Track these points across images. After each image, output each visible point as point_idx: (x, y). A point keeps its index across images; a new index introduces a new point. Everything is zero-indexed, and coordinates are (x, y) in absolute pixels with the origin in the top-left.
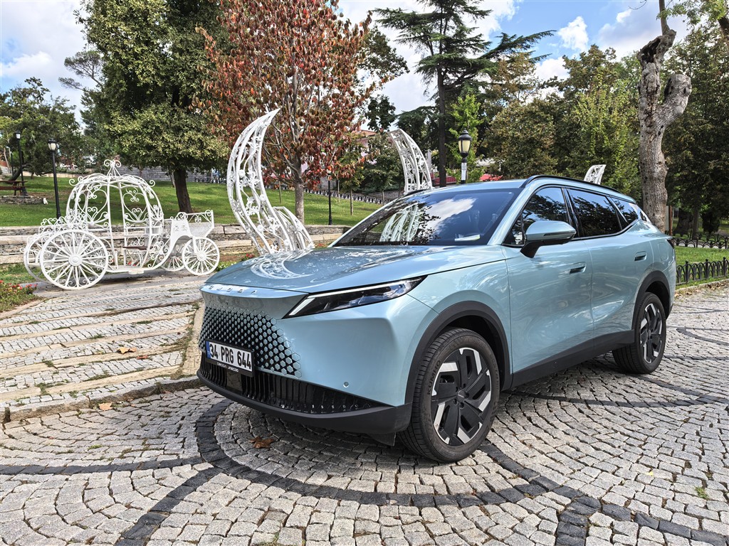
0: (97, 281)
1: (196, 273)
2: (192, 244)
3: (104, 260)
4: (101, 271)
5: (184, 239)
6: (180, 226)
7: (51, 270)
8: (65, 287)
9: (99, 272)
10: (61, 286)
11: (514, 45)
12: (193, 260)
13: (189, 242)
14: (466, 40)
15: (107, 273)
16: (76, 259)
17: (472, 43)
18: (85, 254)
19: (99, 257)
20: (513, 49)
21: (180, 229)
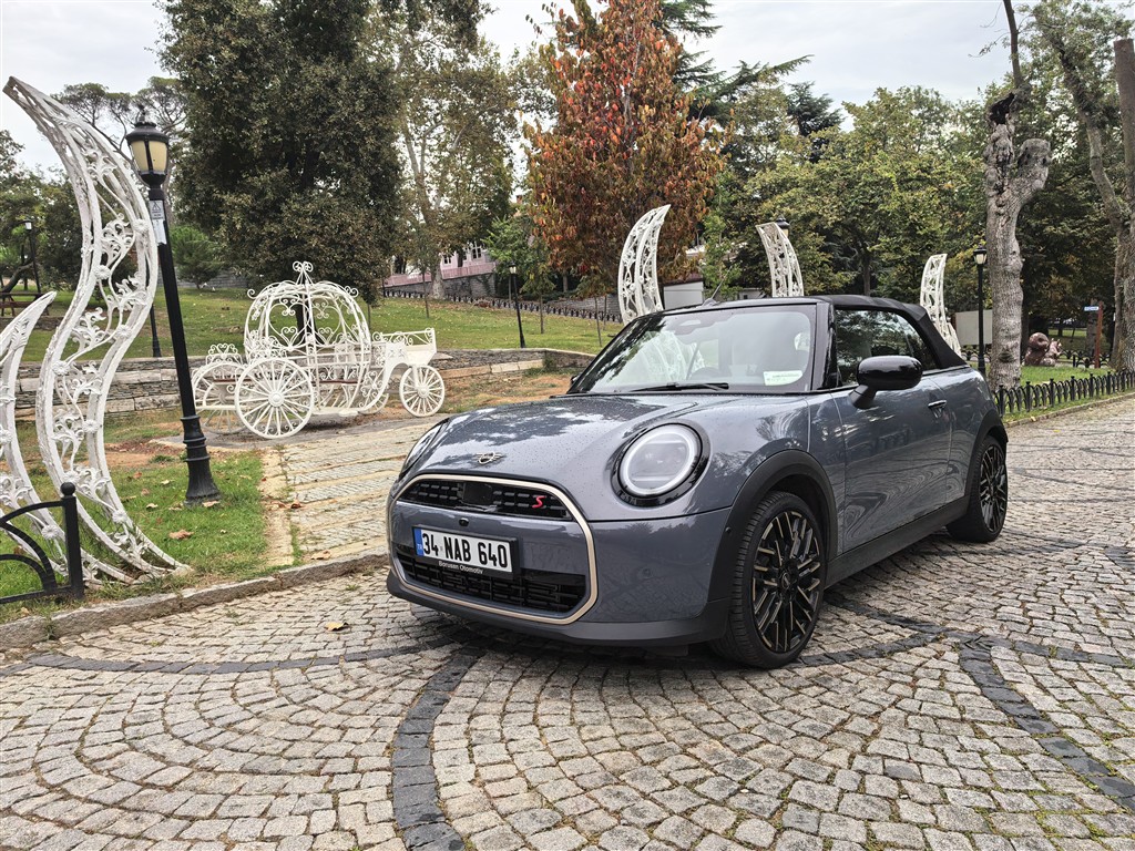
0: (301, 426)
1: (417, 414)
2: (411, 374)
3: (307, 398)
4: (306, 413)
5: (402, 368)
6: (396, 351)
7: (248, 413)
8: (266, 435)
9: (303, 414)
10: (260, 434)
11: (755, 78)
12: (415, 396)
13: (409, 371)
14: (689, 71)
15: (313, 415)
16: (276, 397)
17: (697, 74)
18: (287, 391)
19: (303, 394)
20: (754, 84)
21: (397, 354)
